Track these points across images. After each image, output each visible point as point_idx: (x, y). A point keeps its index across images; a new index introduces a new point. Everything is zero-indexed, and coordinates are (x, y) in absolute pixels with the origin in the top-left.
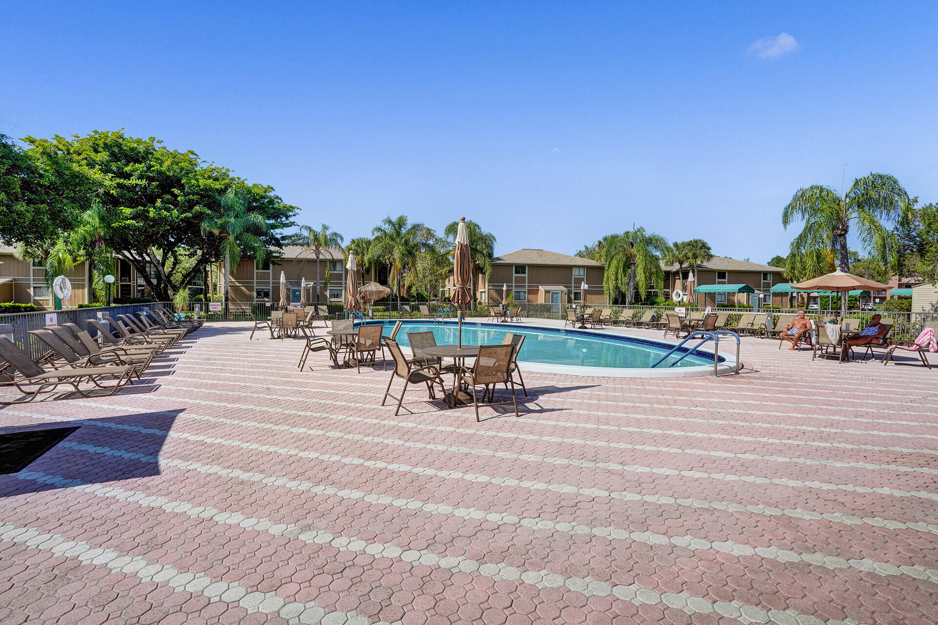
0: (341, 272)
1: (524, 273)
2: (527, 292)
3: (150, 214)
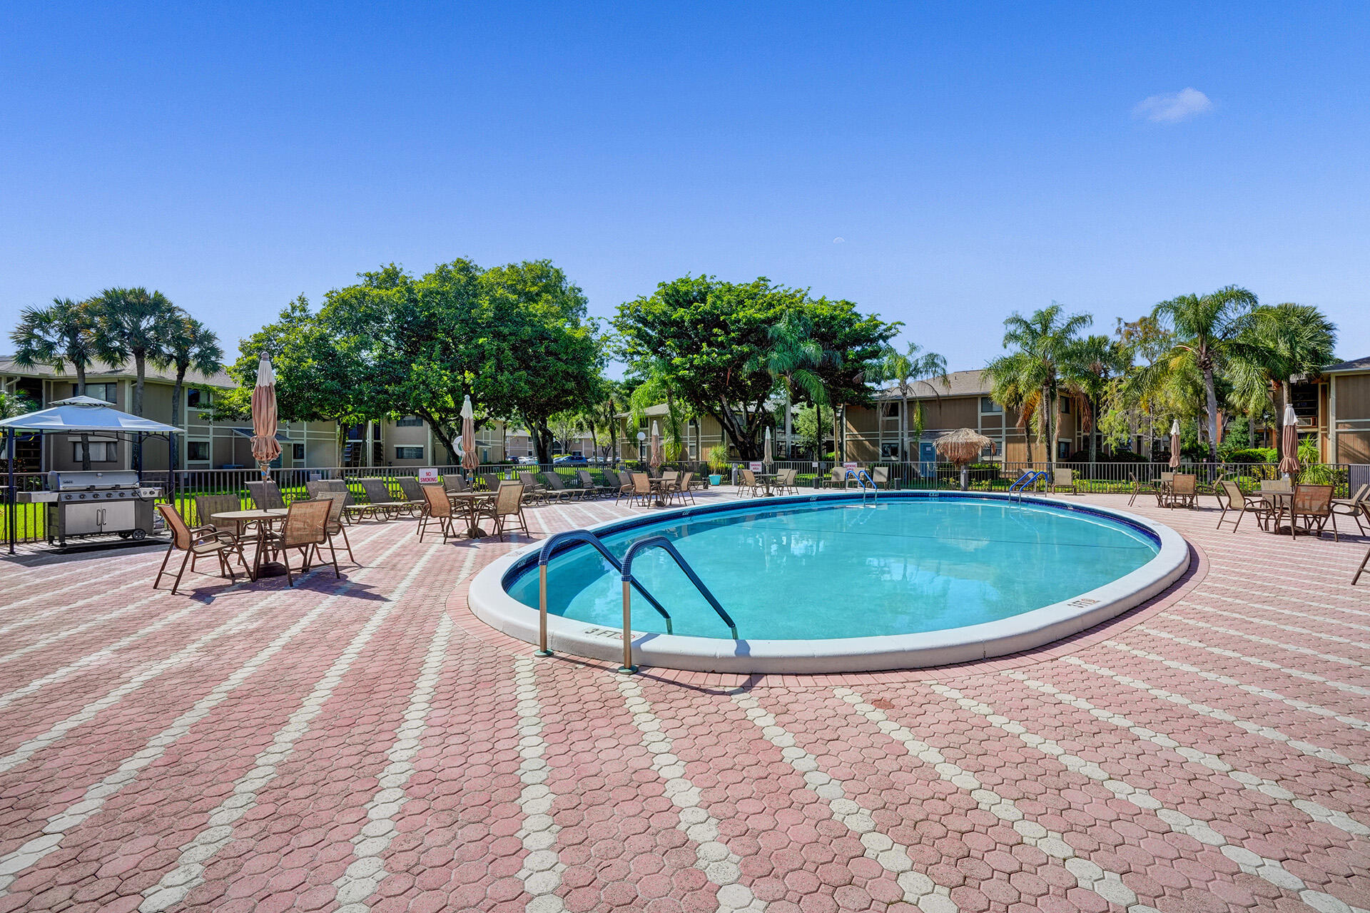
0: (999, 414)
3: (696, 362)
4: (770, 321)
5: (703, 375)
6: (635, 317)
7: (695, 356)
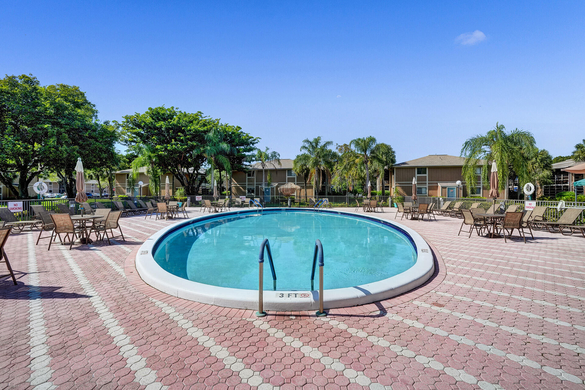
0: (294, 177)
1: (425, 173)
2: (427, 188)
3: (169, 148)
4: (205, 132)
5: (172, 154)
6: (133, 123)
7: (168, 145)
